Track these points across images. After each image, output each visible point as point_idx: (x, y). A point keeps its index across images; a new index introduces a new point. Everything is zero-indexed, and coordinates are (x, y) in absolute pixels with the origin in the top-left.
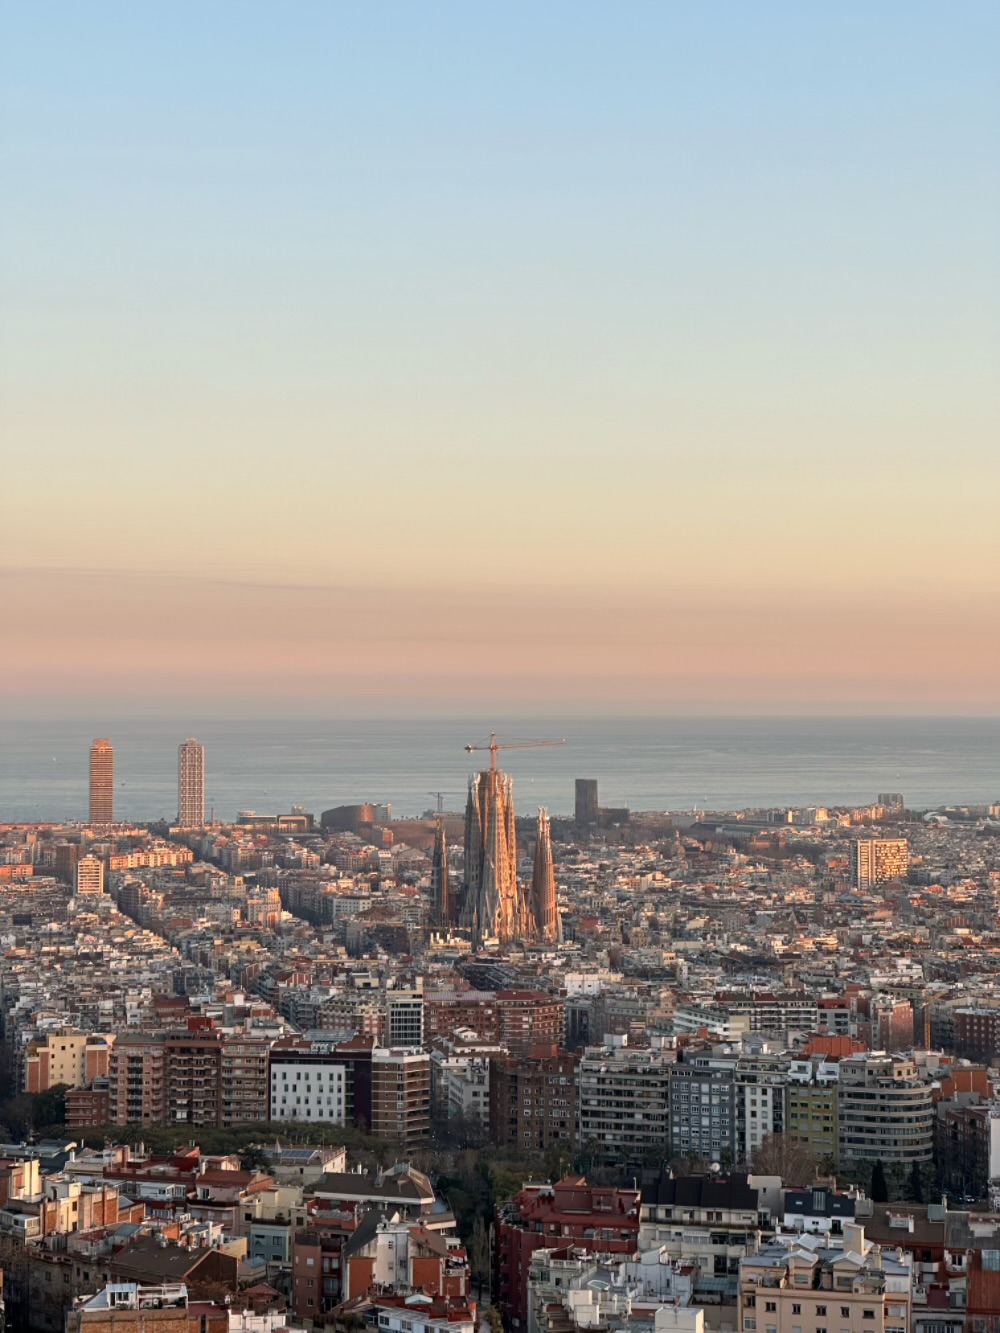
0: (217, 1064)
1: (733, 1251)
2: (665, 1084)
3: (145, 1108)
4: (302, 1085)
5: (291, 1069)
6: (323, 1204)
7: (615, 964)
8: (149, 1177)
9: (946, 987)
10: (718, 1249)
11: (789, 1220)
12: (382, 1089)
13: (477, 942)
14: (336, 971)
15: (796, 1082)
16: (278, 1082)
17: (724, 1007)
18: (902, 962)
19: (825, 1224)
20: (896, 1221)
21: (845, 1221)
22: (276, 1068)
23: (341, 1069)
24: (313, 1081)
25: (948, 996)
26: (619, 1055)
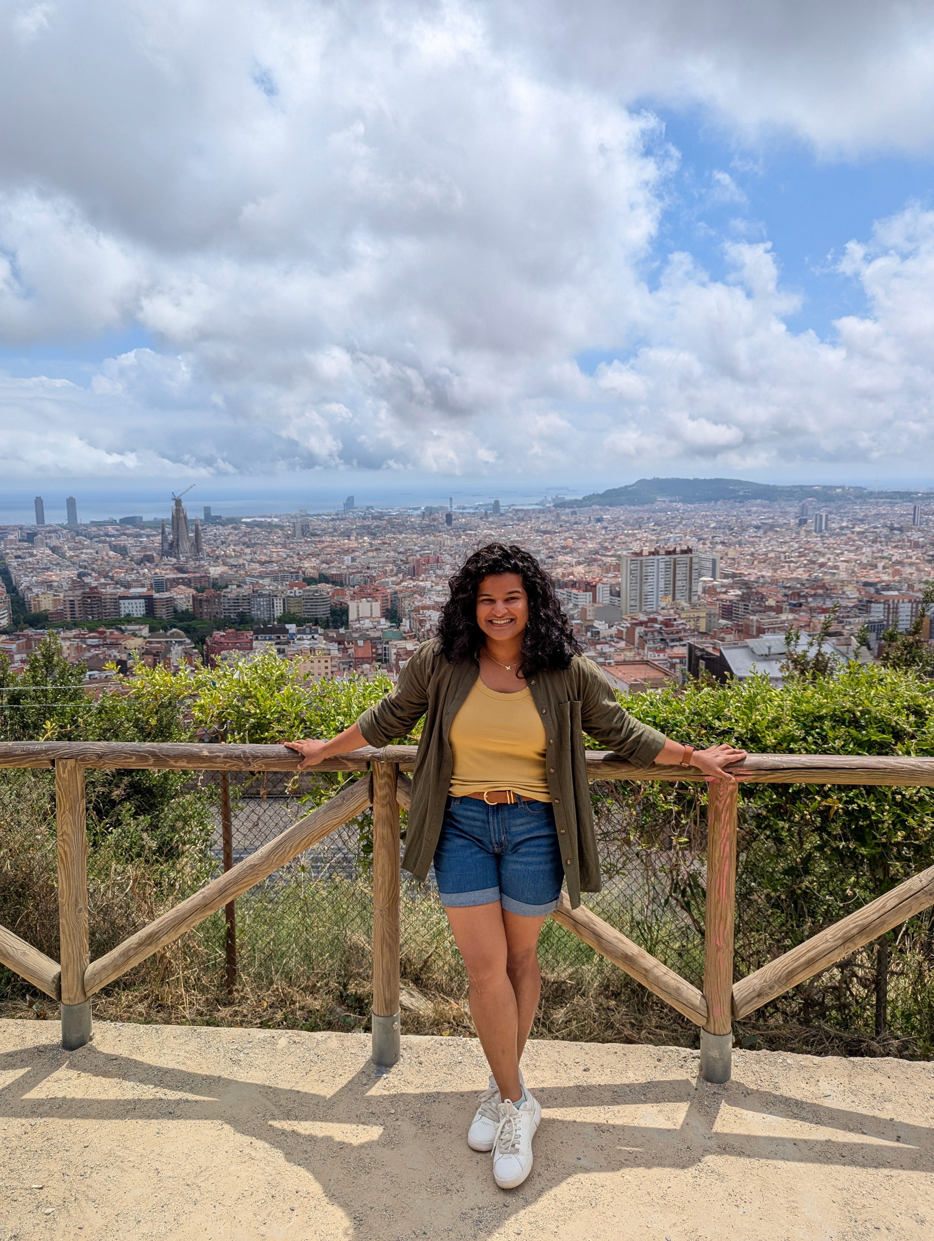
0: (100, 601)
1: (282, 647)
2: (248, 599)
3: (77, 616)
4: (130, 606)
5: (126, 601)
6: (150, 642)
7: (225, 564)
8: (90, 638)
9: (327, 566)
10: (278, 646)
11: (299, 636)
12: (158, 605)
13: (178, 559)
14: (133, 569)
15: (289, 597)
16: (122, 606)
17: (261, 576)
18: (313, 559)
19: (310, 637)
20: (331, 634)
21: (316, 636)
22: (121, 601)
23: (143, 601)
24: (134, 605)
25: (329, 568)
26: (234, 592)
